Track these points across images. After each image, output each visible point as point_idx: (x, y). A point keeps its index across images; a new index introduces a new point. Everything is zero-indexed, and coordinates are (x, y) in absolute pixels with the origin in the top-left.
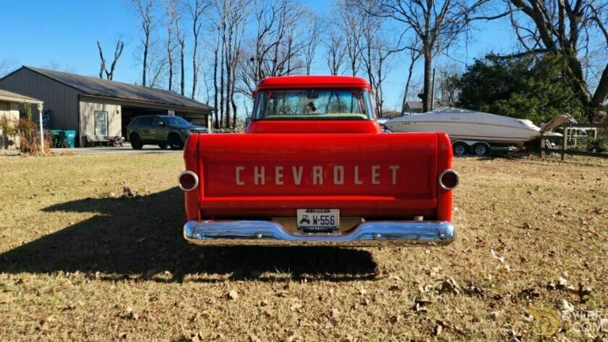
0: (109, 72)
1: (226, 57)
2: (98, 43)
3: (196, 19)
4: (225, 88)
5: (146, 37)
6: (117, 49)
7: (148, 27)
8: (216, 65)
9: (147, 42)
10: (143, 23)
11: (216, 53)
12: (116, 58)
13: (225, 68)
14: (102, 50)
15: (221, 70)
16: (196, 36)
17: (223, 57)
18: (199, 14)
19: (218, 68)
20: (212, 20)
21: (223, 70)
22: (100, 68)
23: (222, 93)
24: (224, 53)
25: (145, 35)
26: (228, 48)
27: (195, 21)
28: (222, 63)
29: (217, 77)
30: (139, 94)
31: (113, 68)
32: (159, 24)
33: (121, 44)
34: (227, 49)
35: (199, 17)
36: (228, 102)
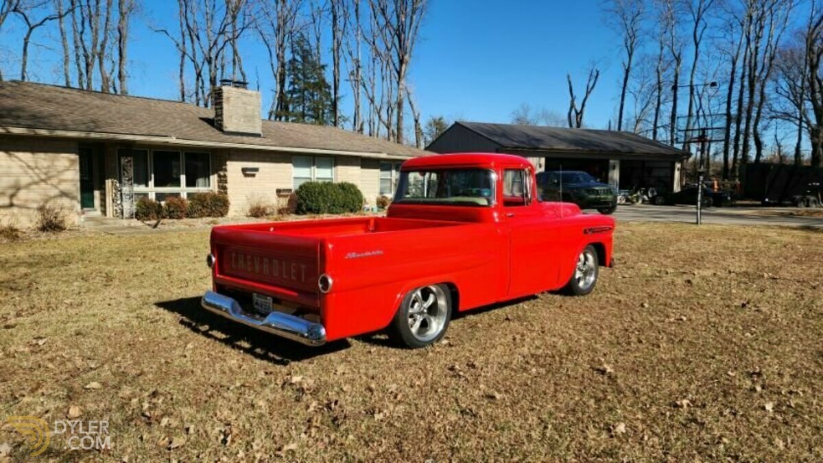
0: (579, 110)
1: (750, 66)
2: (568, 77)
3: (698, 20)
4: (744, 115)
5: (628, 59)
6: (590, 80)
7: (632, 44)
8: (732, 81)
9: (629, 64)
10: (626, 40)
11: (734, 63)
12: (588, 93)
13: (746, 83)
14: (572, 84)
15: (739, 87)
16: (697, 45)
17: (744, 66)
18: (704, 10)
19: (734, 85)
20: (732, 13)
21: (742, 86)
22: (569, 106)
23: (738, 123)
24: (747, 61)
25: (627, 55)
26: (754, 53)
27: (697, 23)
28: (743, 77)
29: (732, 99)
30: (571, 142)
31: (583, 105)
32: (647, 37)
33: (595, 74)
34: (751, 54)
35: (704, 16)
36: (746, 135)
